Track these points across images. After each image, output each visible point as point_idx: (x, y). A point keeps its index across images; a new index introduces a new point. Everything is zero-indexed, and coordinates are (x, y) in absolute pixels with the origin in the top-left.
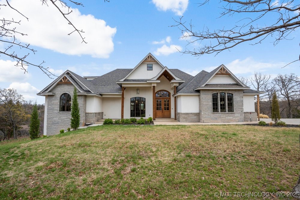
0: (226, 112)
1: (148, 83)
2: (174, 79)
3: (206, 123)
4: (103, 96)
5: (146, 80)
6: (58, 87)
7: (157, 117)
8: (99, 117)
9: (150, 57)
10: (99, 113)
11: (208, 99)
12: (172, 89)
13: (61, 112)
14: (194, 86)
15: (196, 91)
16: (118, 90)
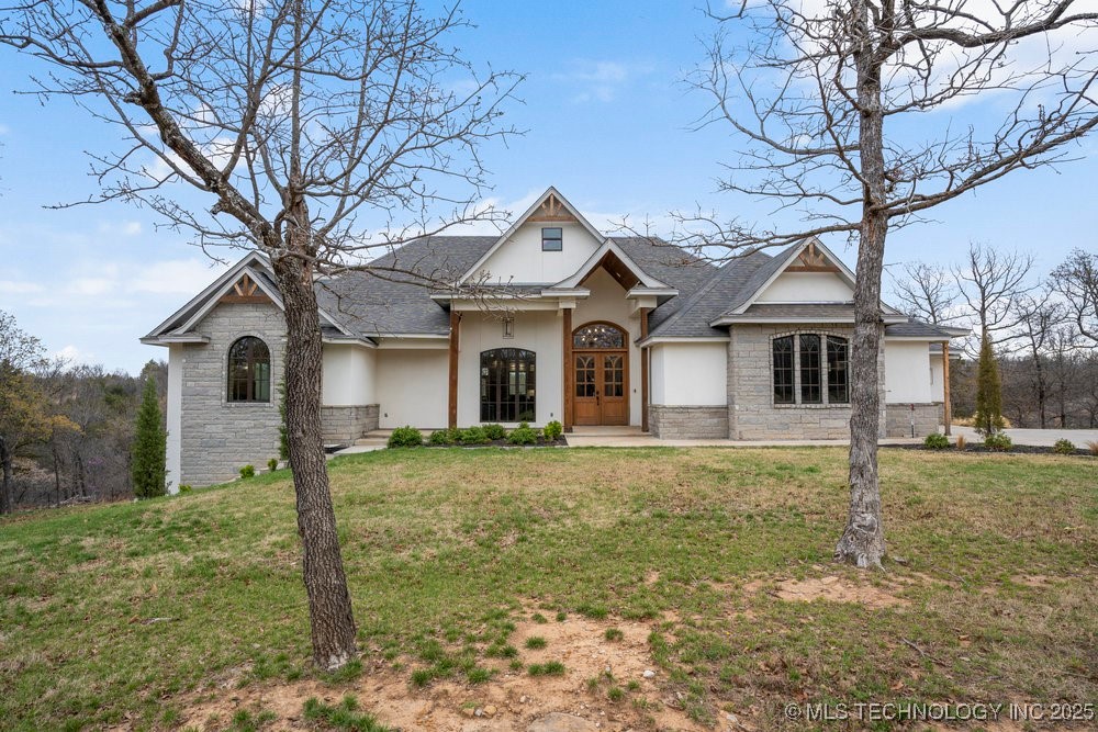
0: (821, 402)
1: (544, 298)
2: (641, 283)
3: (749, 440)
4: (381, 347)
5: (539, 289)
6: (220, 314)
7: (578, 421)
8: (366, 421)
9: (552, 201)
10: (367, 407)
11: (756, 357)
12: (633, 318)
13: (233, 404)
14: (711, 311)
15: (716, 327)
16: (434, 323)
